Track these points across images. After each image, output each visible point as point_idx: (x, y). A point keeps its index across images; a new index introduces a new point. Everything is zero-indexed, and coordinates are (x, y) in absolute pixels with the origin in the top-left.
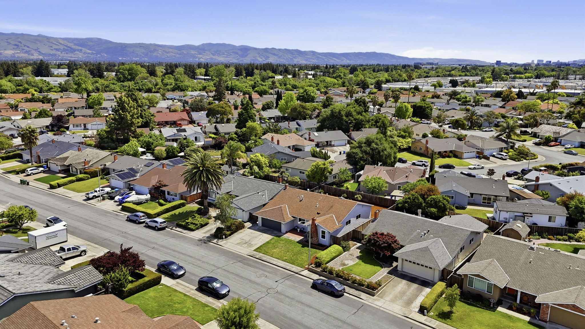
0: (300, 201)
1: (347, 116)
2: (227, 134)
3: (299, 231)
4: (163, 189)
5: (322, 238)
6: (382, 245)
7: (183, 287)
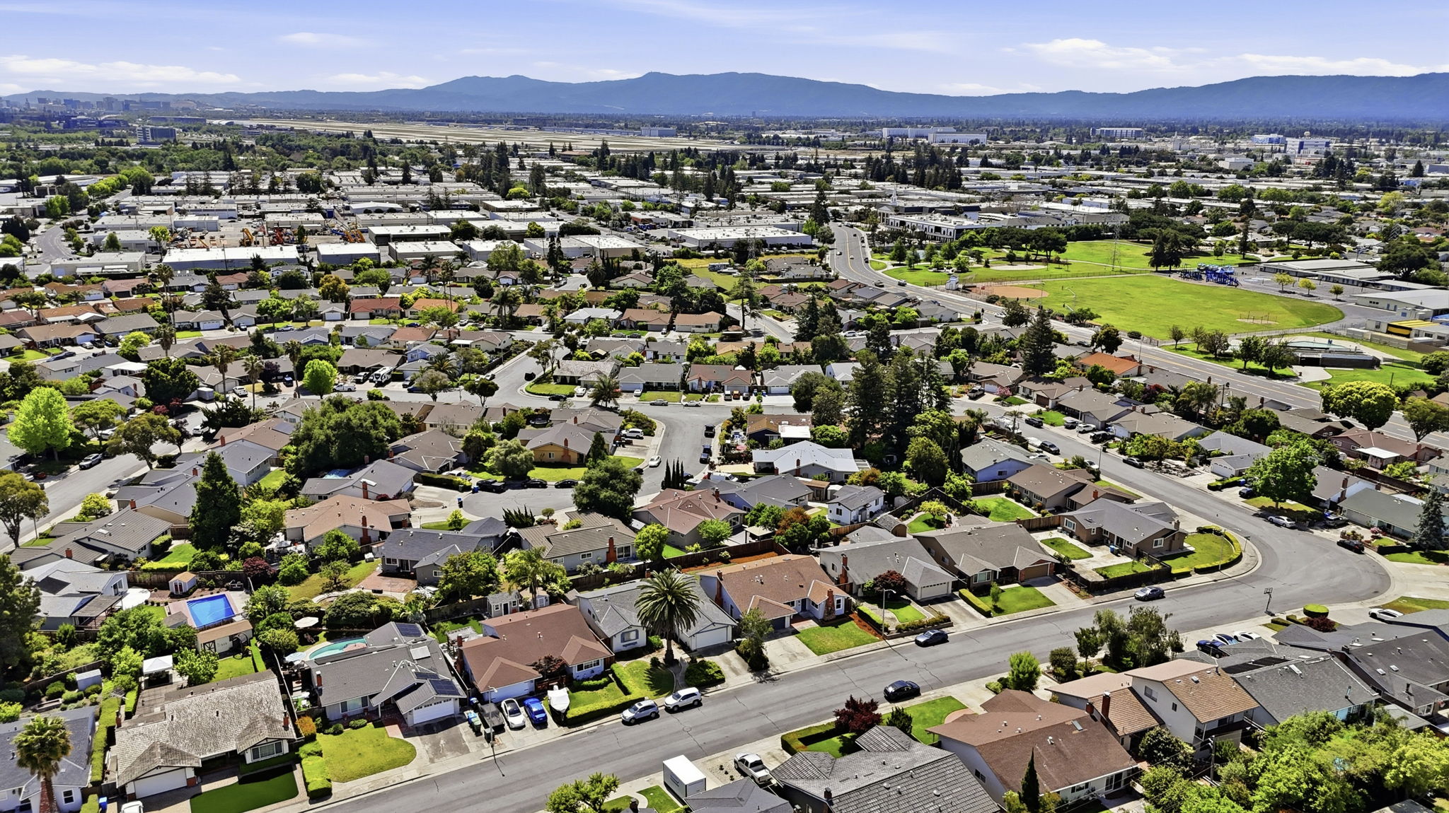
0: (762, 583)
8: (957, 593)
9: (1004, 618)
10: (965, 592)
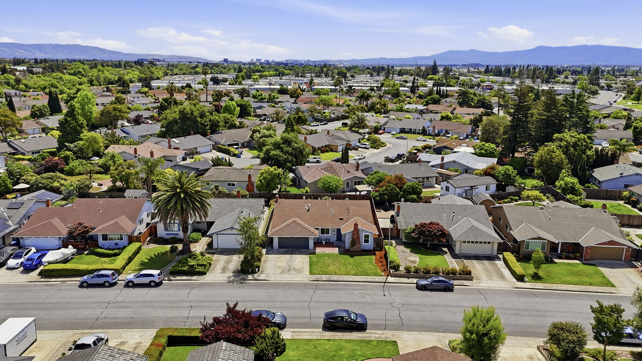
0: (308, 211)
1: (201, 117)
2: (36, 153)
3: (324, 243)
4: (93, 233)
5: (365, 242)
6: (438, 234)
7: (307, 334)
8: (501, 256)
9: (539, 285)
10: (509, 256)
